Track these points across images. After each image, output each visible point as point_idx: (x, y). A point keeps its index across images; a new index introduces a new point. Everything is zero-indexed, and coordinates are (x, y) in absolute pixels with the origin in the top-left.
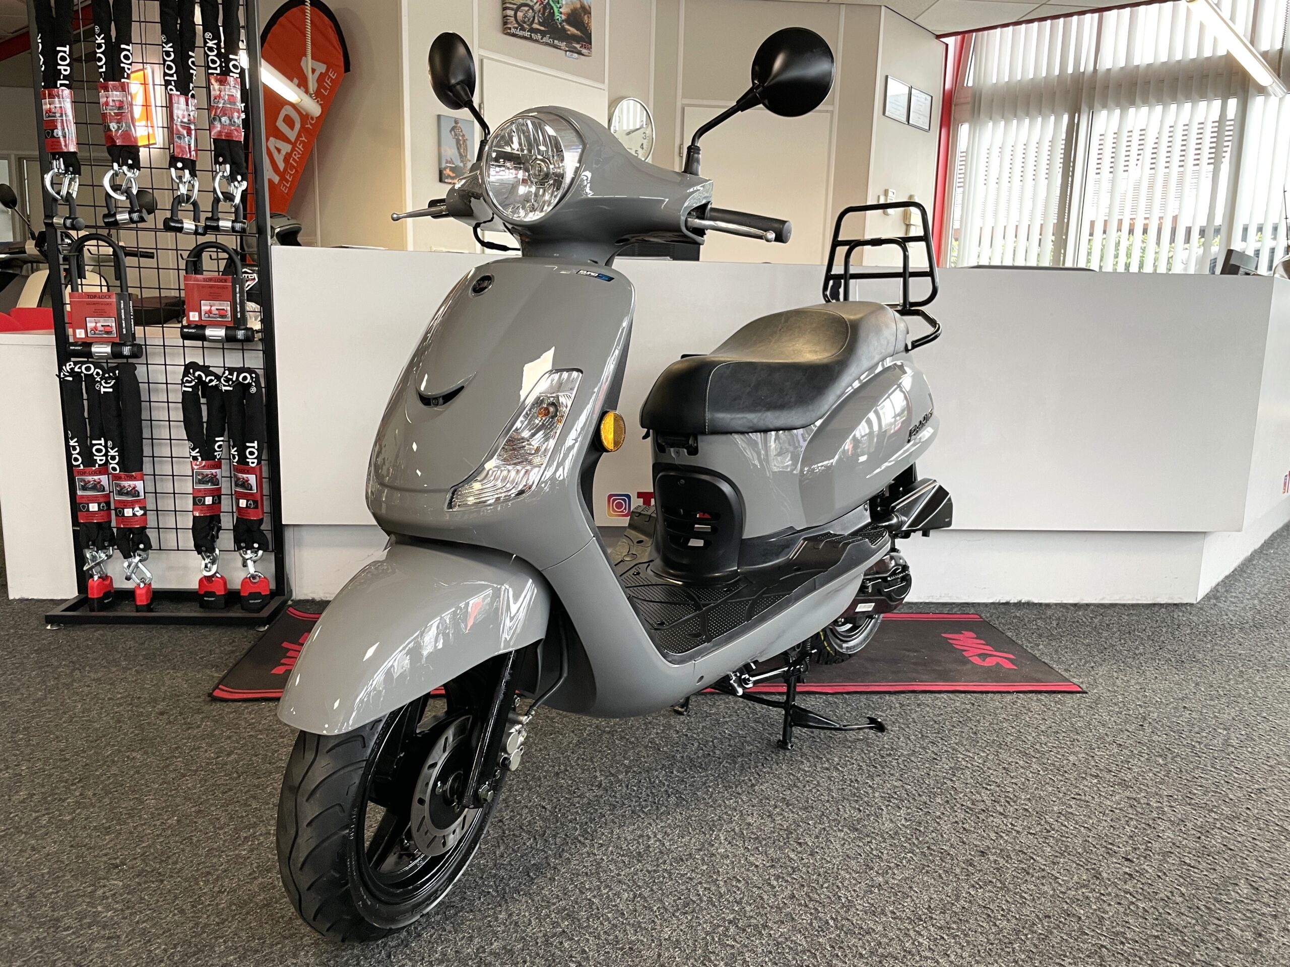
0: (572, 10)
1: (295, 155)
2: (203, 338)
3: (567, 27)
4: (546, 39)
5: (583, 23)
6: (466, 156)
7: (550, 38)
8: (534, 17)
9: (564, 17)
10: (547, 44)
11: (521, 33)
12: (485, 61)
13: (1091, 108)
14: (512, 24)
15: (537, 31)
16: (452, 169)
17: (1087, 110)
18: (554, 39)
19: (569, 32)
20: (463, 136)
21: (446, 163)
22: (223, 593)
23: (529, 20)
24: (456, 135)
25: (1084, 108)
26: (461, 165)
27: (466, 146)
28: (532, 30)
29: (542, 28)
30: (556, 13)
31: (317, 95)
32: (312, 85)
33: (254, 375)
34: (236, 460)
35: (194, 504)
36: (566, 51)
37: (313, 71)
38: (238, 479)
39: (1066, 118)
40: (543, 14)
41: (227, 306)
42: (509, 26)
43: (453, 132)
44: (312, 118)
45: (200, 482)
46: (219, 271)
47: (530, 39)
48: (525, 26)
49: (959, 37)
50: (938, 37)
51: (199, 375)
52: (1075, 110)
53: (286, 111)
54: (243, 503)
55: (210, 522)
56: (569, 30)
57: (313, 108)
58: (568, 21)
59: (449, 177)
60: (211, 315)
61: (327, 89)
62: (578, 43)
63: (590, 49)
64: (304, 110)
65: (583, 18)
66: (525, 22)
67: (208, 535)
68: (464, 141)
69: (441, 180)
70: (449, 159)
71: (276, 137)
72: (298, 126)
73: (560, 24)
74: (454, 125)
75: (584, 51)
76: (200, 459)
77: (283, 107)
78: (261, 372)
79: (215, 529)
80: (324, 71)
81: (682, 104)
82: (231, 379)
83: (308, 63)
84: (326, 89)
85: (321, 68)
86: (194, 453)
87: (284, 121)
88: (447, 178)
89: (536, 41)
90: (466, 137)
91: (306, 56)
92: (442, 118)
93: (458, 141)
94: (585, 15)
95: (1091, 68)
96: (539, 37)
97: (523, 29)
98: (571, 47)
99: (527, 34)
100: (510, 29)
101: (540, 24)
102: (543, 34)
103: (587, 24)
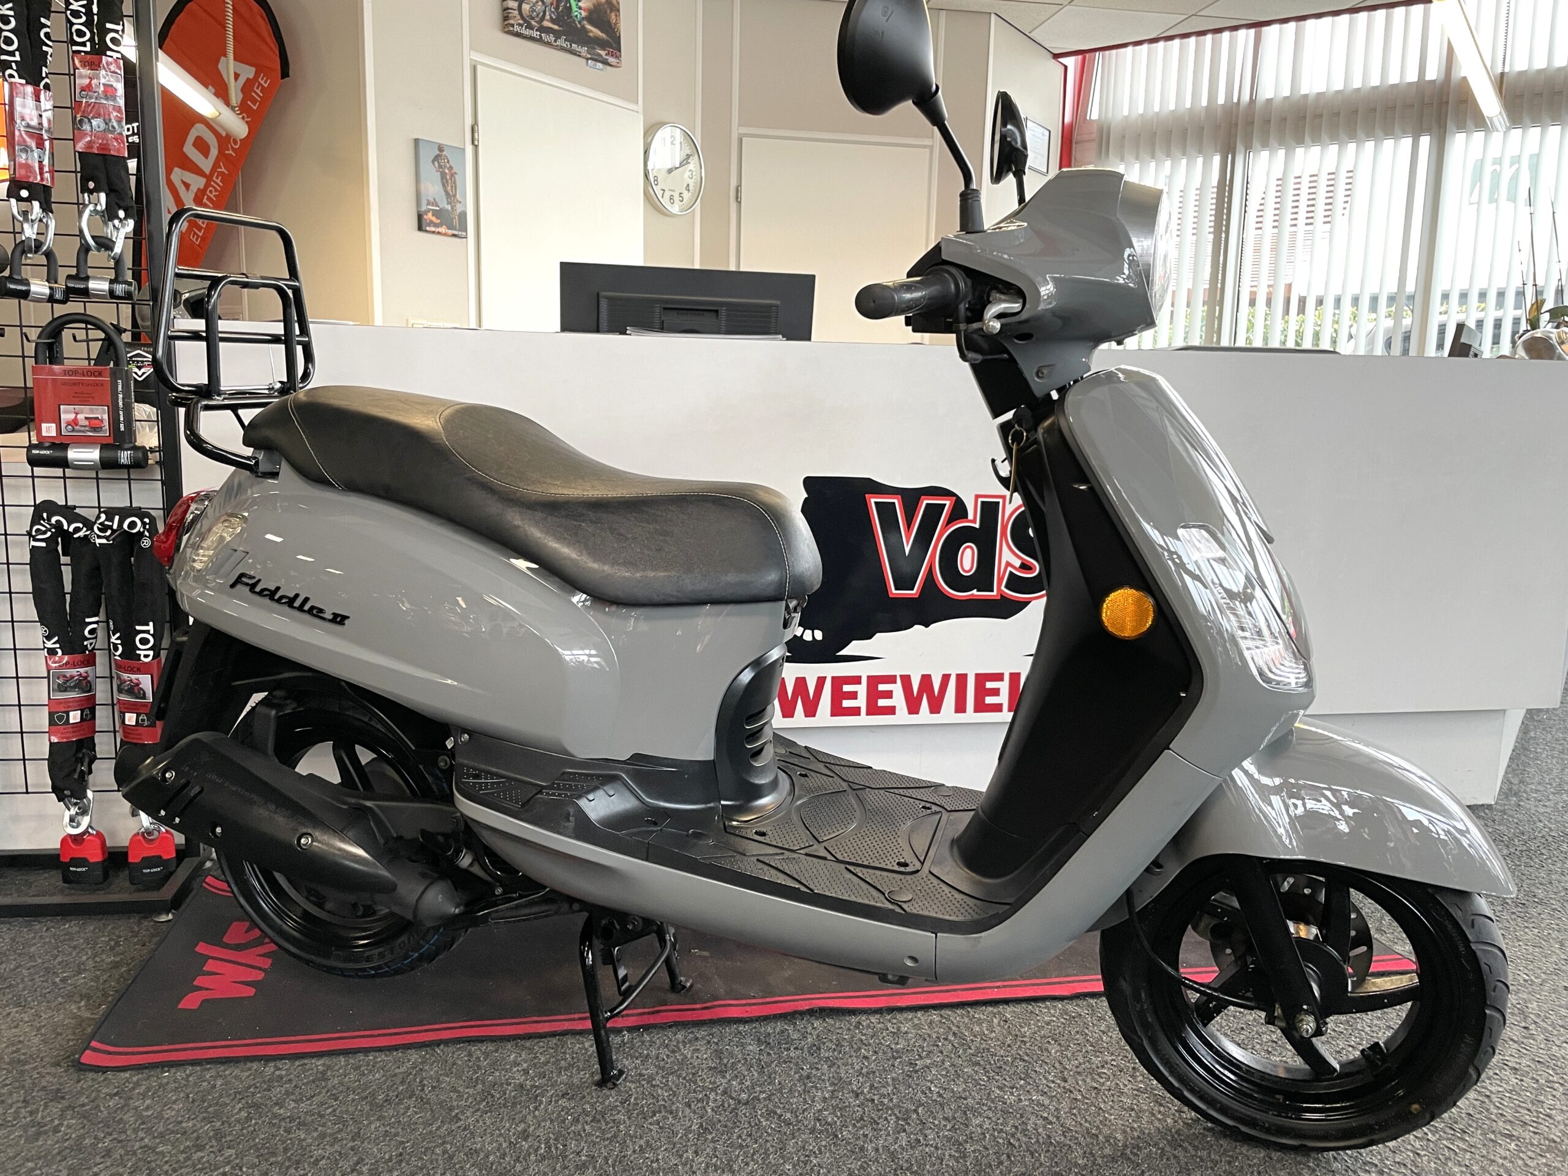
0: (595, 6)
1: (211, 191)
2: (64, 463)
3: (589, 27)
4: (561, 42)
5: (609, 22)
6: (455, 196)
7: (565, 40)
8: (545, 12)
9: (584, 14)
10: (562, 49)
11: (527, 32)
12: (479, 68)
13: (1248, 147)
14: (515, 21)
15: (548, 30)
16: (436, 213)
17: (1243, 150)
18: (572, 42)
19: (591, 34)
20: (451, 168)
21: (428, 204)
22: (100, 860)
23: (538, 15)
24: (440, 166)
25: (1240, 148)
26: (449, 207)
27: (455, 183)
28: (543, 29)
29: (556, 27)
30: (574, 8)
31: (243, 109)
32: (235, 96)
33: (147, 520)
34: (118, 653)
35: (52, 723)
36: (588, 59)
37: (237, 76)
38: (122, 682)
39: (1217, 159)
40: (557, 8)
41: (102, 414)
42: (512, 22)
43: (436, 163)
44: (235, 141)
45: (62, 688)
46: (89, 359)
47: (540, 41)
48: (533, 23)
49: (1080, 57)
50: (1056, 56)
51: (58, 521)
52: (1228, 150)
53: (199, 130)
54: (131, 719)
55: (78, 750)
56: (592, 31)
57: (238, 127)
58: (590, 19)
59: (431, 223)
60: (77, 428)
61: (257, 101)
62: (605, 50)
63: (618, 57)
64: (225, 129)
65: (610, 17)
66: (533, 18)
67: (75, 770)
68: (452, 175)
69: (420, 228)
70: (431, 200)
71: (183, 167)
72: (214, 152)
73: (580, 22)
74: (438, 152)
75: (611, 60)
76: (60, 652)
77: (193, 125)
78: (158, 514)
79: (87, 760)
80: (251, 77)
81: (739, 134)
82: (111, 527)
83: (229, 66)
84: (254, 101)
85: (248, 72)
86: (49, 644)
87: (194, 145)
88: (429, 226)
89: (548, 44)
90: (455, 170)
91: (225, 55)
92: (421, 144)
93: (443, 176)
94: (611, 11)
95: (1246, 97)
96: (551, 38)
97: (530, 27)
98: (594, 54)
99: (536, 34)
100: (513, 26)
101: (552, 20)
102: (557, 35)
103: (616, 24)
